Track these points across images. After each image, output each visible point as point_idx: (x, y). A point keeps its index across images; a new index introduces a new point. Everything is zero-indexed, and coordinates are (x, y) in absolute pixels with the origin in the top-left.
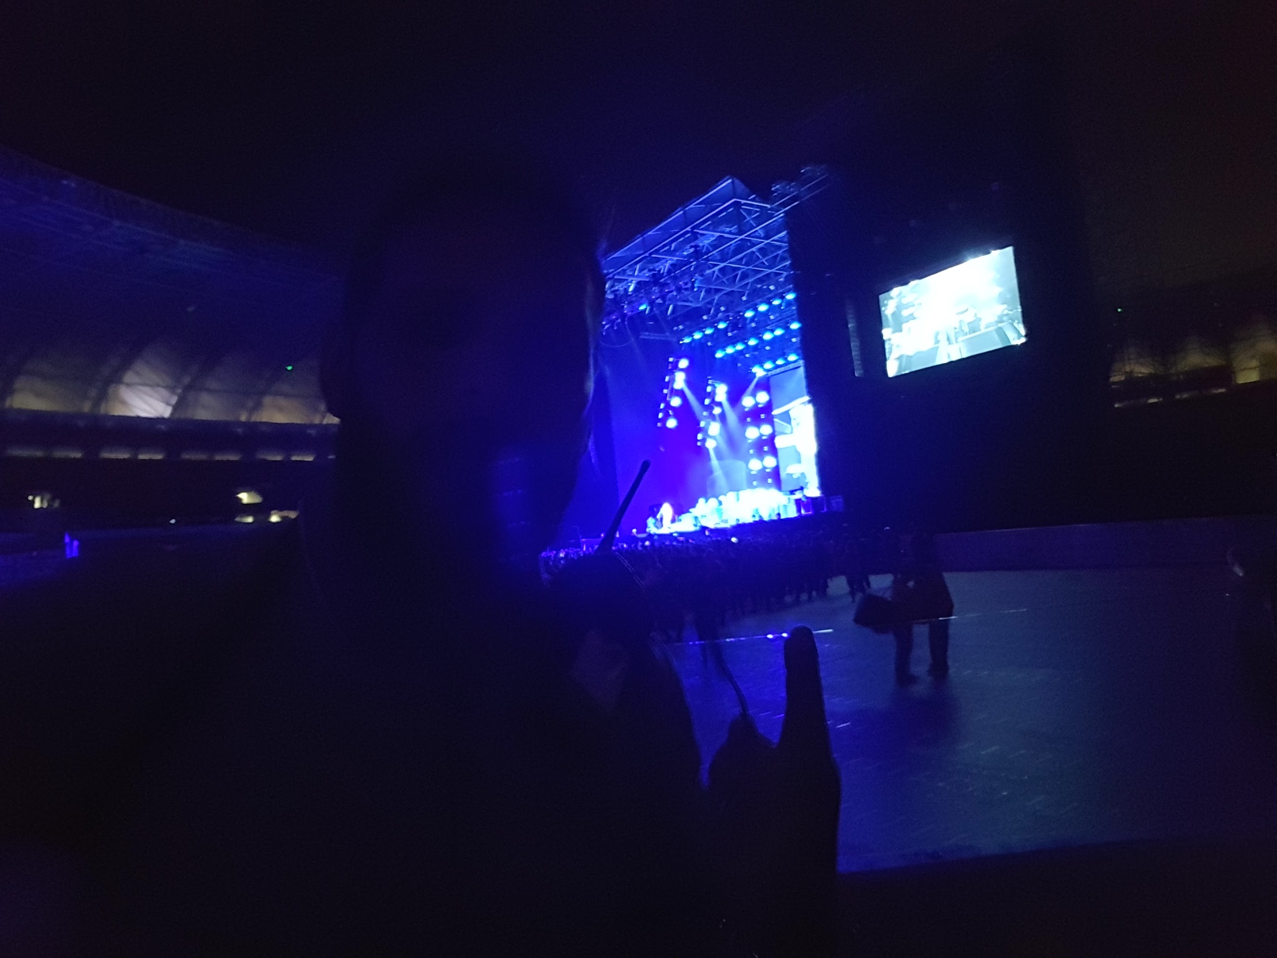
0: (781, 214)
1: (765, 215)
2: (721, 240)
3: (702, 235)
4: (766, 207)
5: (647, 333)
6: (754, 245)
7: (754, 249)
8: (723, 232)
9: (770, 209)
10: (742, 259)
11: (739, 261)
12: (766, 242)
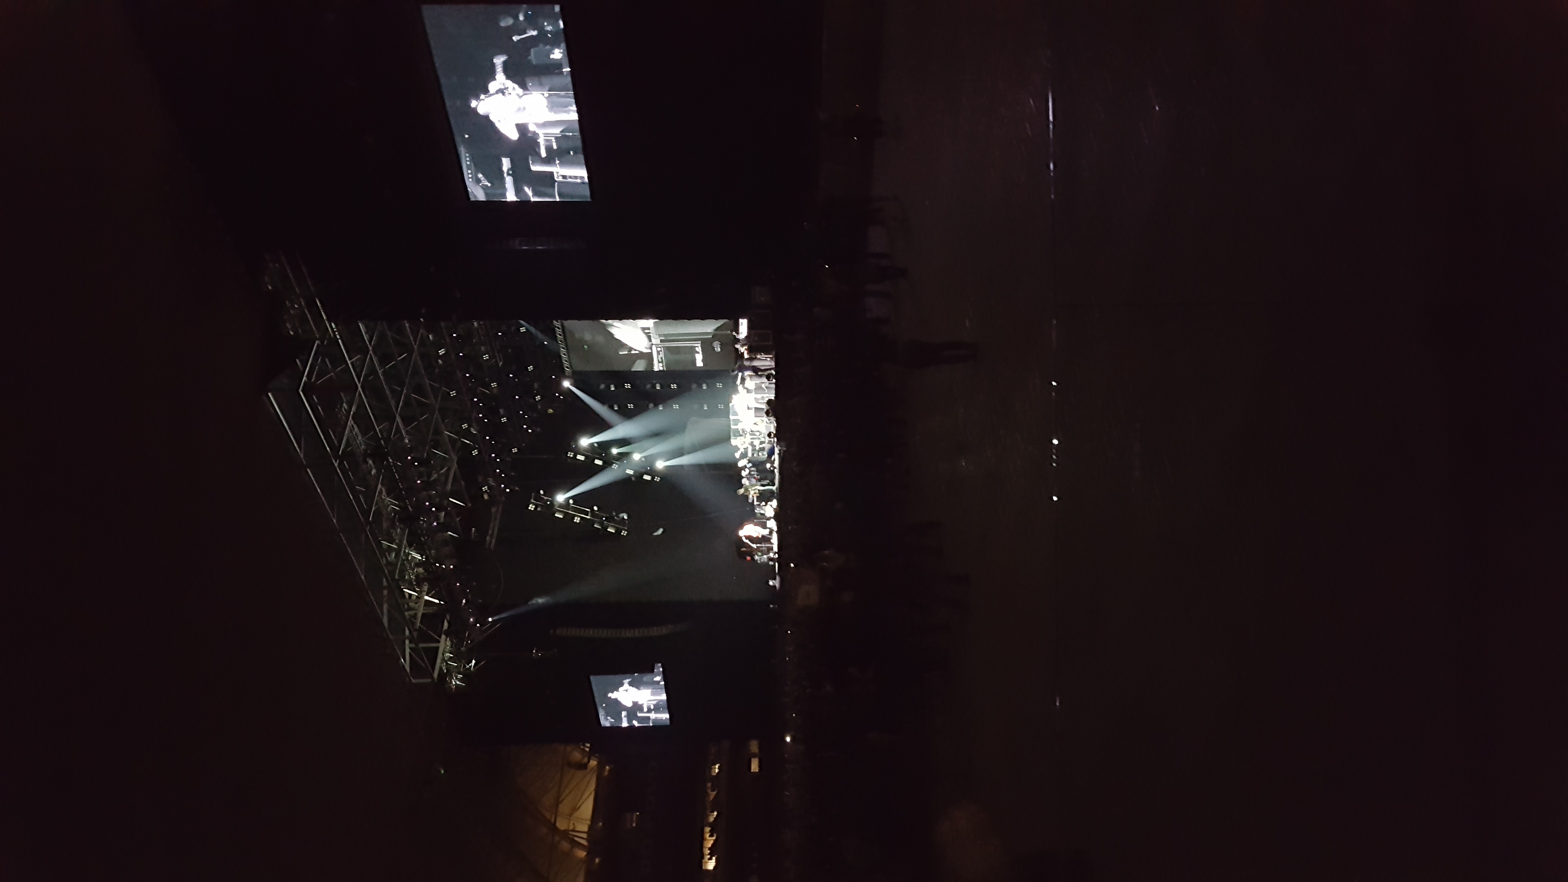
0: (331, 326)
1: (330, 350)
2: (361, 419)
3: (348, 444)
4: (318, 345)
5: (488, 538)
6: (373, 371)
7: (380, 372)
8: (349, 412)
9: (322, 342)
10: (393, 391)
11: (397, 395)
12: (371, 352)
